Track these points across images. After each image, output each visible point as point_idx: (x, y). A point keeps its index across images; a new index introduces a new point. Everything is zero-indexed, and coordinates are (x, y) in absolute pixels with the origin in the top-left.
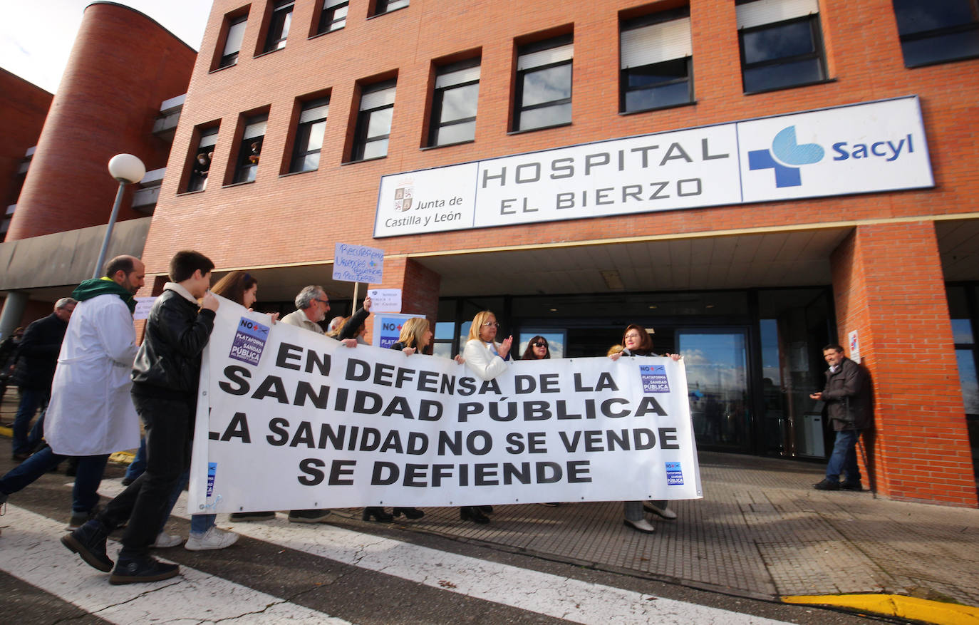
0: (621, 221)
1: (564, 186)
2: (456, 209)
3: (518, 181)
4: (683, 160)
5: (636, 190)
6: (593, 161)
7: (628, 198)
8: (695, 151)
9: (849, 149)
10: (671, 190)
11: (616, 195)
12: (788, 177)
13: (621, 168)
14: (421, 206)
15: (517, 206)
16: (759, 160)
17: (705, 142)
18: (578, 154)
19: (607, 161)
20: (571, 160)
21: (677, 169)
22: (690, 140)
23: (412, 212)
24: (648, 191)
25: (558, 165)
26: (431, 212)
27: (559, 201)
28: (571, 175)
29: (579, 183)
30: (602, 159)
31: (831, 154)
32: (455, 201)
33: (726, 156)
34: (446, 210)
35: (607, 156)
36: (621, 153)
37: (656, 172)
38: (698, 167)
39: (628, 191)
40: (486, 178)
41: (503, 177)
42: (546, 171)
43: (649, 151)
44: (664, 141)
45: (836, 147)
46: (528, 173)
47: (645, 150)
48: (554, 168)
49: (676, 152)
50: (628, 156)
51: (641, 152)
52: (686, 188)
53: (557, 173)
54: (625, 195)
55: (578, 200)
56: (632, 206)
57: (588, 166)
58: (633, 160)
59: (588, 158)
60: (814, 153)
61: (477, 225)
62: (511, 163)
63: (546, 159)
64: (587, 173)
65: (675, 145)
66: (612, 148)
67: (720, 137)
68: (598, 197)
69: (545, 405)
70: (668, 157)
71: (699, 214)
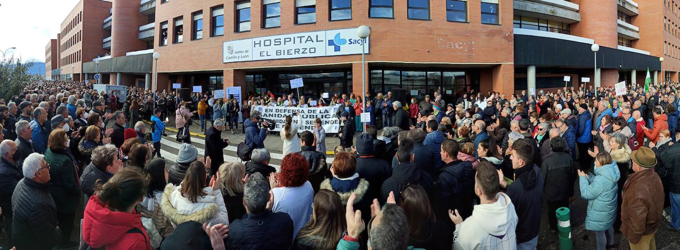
0: (294, 60)
1: (278, 48)
2: (247, 54)
3: (265, 46)
4: (311, 42)
5: (298, 50)
6: (286, 40)
7: (296, 53)
8: (314, 39)
9: (352, 41)
10: (307, 51)
11: (292, 52)
12: (337, 49)
13: (294, 43)
14: (236, 53)
15: (265, 54)
16: (331, 43)
17: (317, 36)
18: (282, 37)
19: (290, 41)
20: (280, 39)
21: (309, 45)
22: (313, 35)
23: (233, 55)
24: (302, 51)
25: (276, 41)
26: (239, 55)
27: (277, 53)
28: (280, 44)
29: (282, 47)
30: (289, 40)
31: (348, 42)
32: (247, 51)
33: (322, 41)
34: (244, 54)
35: (290, 38)
36: (294, 38)
37: (304, 45)
38: (315, 44)
39: (296, 51)
40: (255, 44)
41: (260, 44)
42: (273, 43)
43: (302, 38)
44: (306, 35)
45: (350, 40)
46: (268, 43)
47: (301, 37)
48: (275, 42)
49: (309, 39)
50: (296, 39)
51: (299, 38)
52: (312, 50)
53: (276, 43)
54: (295, 52)
55: (282, 52)
56: (297, 55)
57: (285, 41)
58: (297, 40)
59: (285, 39)
60: (344, 42)
61: (253, 60)
62: (263, 39)
63: (273, 38)
64: (285, 44)
65: (309, 36)
66: (292, 36)
67: (321, 34)
68: (288, 52)
69: (314, 116)
70: (307, 40)
71: (315, 58)
